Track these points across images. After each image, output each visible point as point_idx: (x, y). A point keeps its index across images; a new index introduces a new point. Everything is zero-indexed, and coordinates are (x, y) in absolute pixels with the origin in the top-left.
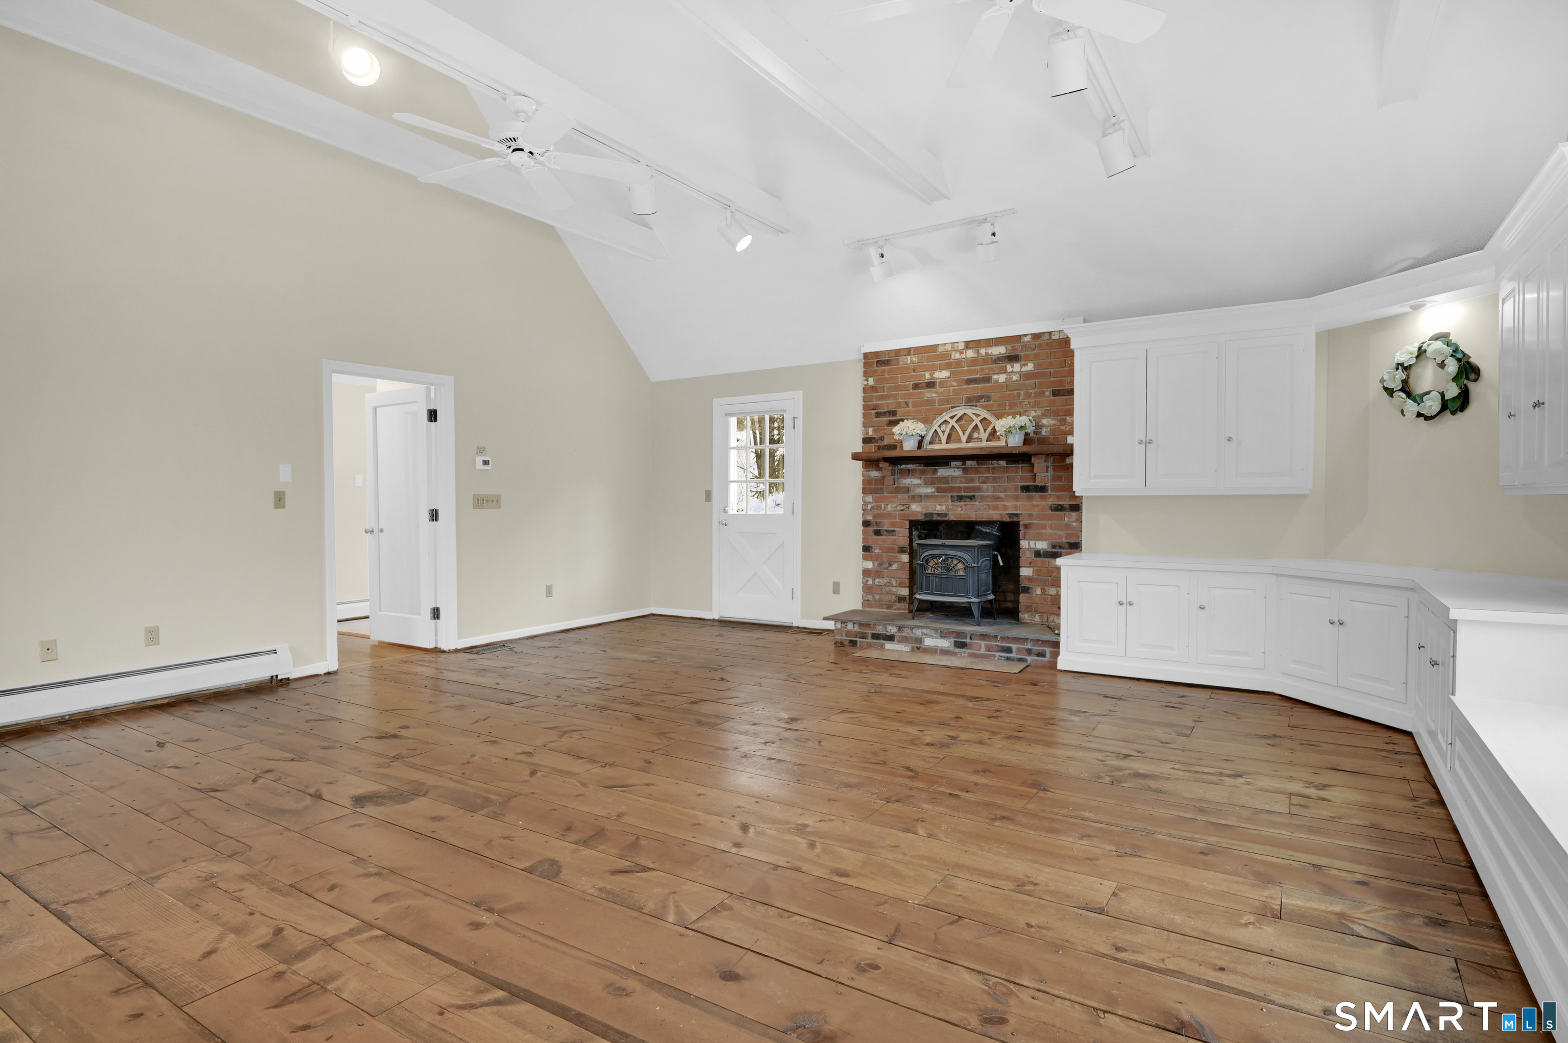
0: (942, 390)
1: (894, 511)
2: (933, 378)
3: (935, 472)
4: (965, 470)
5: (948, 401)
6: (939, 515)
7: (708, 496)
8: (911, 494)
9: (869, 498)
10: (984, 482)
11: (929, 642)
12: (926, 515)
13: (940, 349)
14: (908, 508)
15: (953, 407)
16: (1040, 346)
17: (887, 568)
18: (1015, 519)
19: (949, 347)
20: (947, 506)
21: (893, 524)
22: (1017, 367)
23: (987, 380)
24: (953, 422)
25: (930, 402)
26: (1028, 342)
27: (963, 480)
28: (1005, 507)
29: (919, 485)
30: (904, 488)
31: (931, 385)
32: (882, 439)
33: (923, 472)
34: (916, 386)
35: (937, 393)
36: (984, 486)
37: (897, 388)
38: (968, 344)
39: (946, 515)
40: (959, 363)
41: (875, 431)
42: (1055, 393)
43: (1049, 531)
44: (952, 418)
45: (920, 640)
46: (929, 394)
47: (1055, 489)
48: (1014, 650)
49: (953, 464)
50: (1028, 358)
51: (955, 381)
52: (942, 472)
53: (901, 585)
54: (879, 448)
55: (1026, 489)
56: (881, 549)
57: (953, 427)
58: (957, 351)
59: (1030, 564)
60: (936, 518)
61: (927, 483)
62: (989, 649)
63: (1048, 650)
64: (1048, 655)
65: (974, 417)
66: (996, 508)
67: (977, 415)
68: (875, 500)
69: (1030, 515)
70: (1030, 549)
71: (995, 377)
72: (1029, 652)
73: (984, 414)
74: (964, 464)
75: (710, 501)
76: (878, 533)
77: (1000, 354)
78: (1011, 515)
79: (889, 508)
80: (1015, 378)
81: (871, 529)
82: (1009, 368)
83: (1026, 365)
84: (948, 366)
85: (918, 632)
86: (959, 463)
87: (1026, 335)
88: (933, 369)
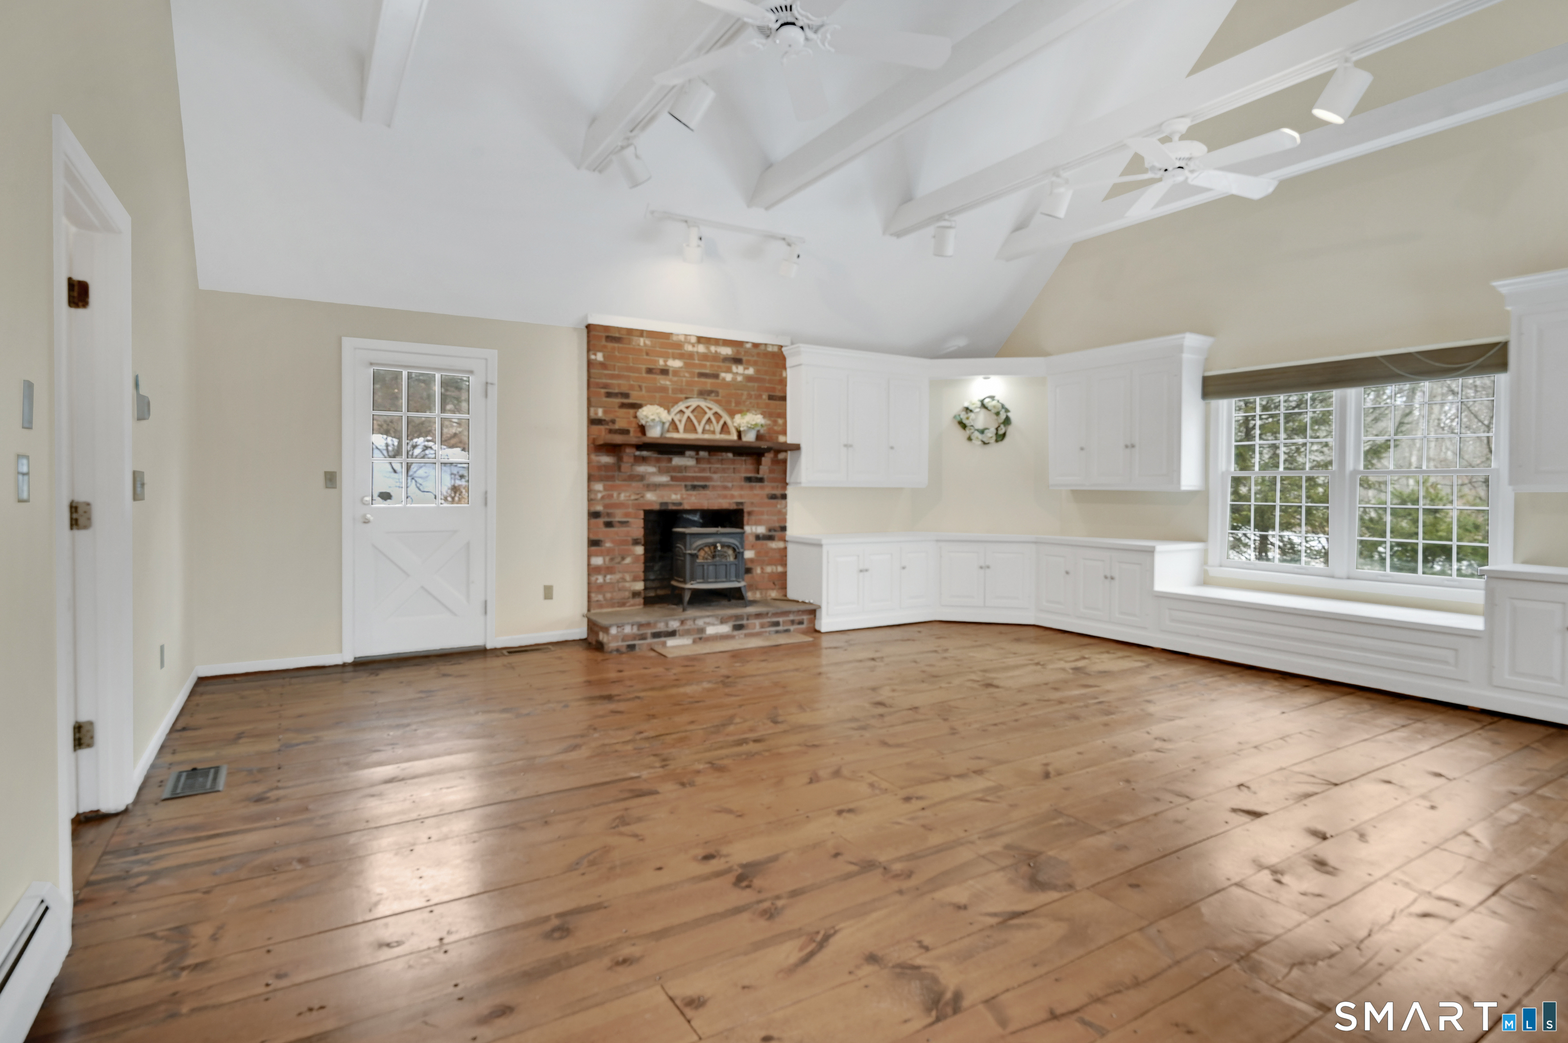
0: (675, 379)
1: (627, 500)
2: (666, 365)
3: (670, 460)
4: (698, 460)
5: (681, 391)
6: (674, 504)
7: (331, 479)
8: (645, 482)
9: (599, 486)
10: (715, 472)
11: (711, 631)
12: (662, 504)
13: (675, 338)
14: (642, 497)
15: (687, 398)
16: (758, 354)
17: (619, 563)
18: (740, 507)
19: (682, 338)
20: (682, 495)
21: (627, 515)
22: (740, 369)
23: (716, 376)
24: (688, 413)
25: (664, 389)
26: (749, 349)
27: (696, 469)
28: (732, 497)
29: (653, 474)
30: (638, 476)
31: (664, 372)
32: (613, 422)
33: (658, 460)
34: (650, 371)
35: (670, 381)
36: (715, 476)
37: (630, 369)
38: (700, 340)
39: (680, 504)
40: (691, 355)
41: (605, 412)
42: (771, 398)
43: (765, 517)
44: (687, 407)
45: (702, 630)
46: (664, 381)
47: (773, 480)
48: (781, 623)
49: (688, 453)
50: (748, 364)
51: (687, 372)
52: (677, 461)
53: (635, 579)
54: (611, 431)
55: (749, 479)
56: (613, 541)
57: (689, 418)
58: (689, 343)
59: (753, 547)
60: (671, 507)
61: (661, 471)
62: (762, 626)
63: (805, 618)
64: (805, 622)
65: (707, 410)
66: (725, 497)
67: (710, 409)
68: (605, 489)
69: (752, 504)
70: (752, 534)
71: (723, 375)
72: (793, 622)
73: (716, 408)
74: (697, 454)
75: (335, 488)
76: (609, 525)
77: (727, 354)
78: (738, 504)
79: (623, 497)
80: (739, 378)
81: (601, 521)
82: (734, 369)
83: (747, 369)
84: (681, 356)
85: (700, 623)
86: (692, 453)
87: (747, 342)
88: (666, 356)
